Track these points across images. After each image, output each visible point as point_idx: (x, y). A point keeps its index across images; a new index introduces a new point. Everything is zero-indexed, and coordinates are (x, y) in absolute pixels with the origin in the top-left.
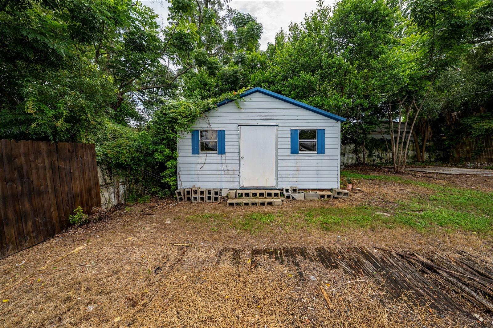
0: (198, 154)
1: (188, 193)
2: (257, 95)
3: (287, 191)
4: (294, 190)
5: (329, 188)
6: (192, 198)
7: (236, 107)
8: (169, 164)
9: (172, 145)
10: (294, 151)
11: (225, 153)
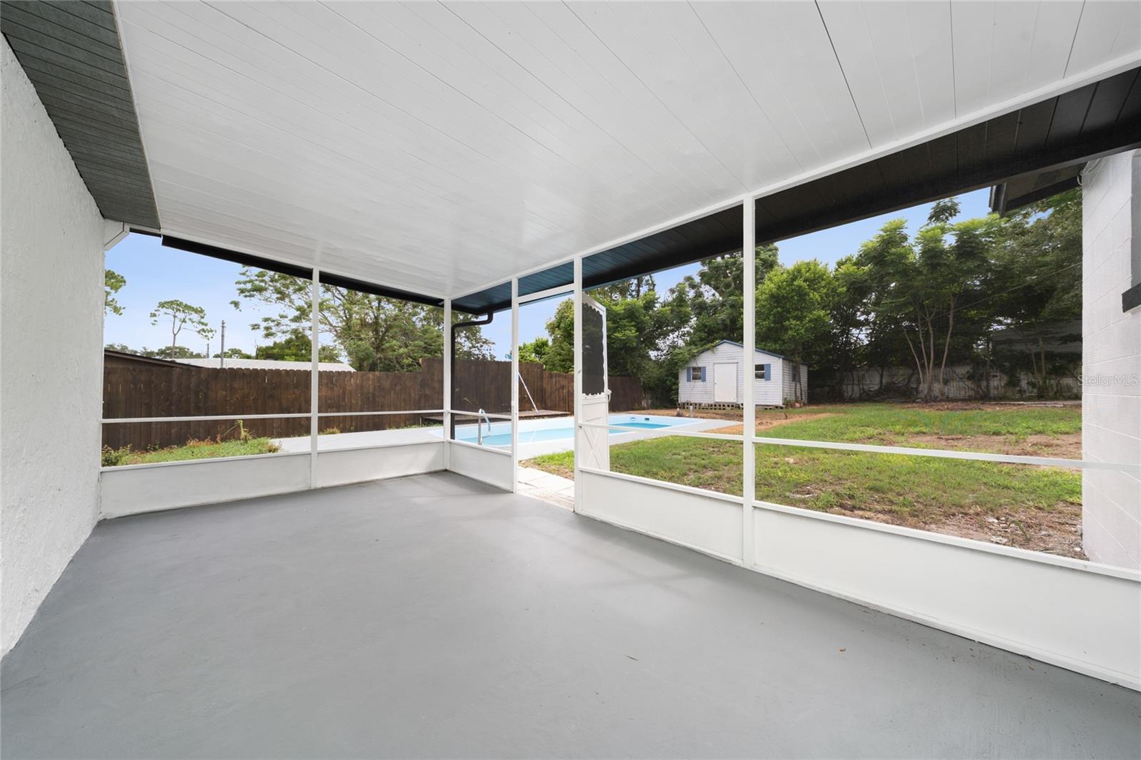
0: (691, 381)
2: (725, 344)
3: (742, 404)
5: (775, 404)
6: (687, 406)
7: (712, 353)
8: (674, 387)
9: (676, 377)
11: (705, 381)
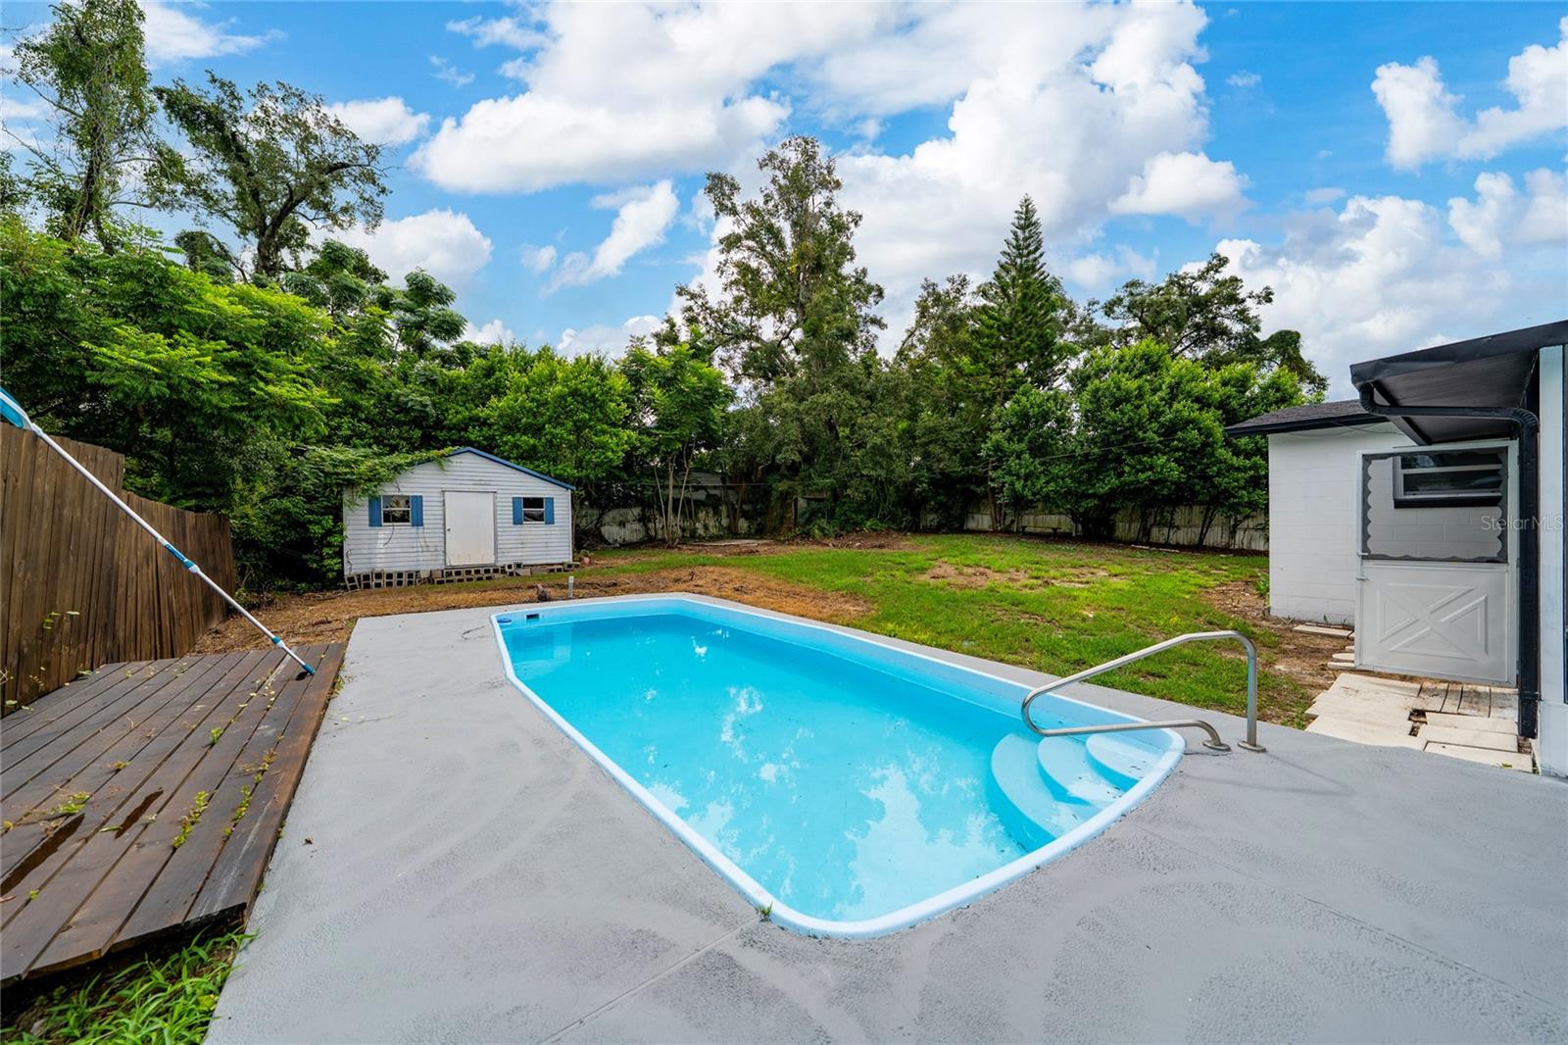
0: (381, 526)
2: (466, 456)
3: (510, 567)
4: (519, 566)
5: (561, 561)
6: (373, 584)
7: (439, 468)
8: (330, 540)
9: (338, 516)
10: (517, 522)
11: (422, 525)
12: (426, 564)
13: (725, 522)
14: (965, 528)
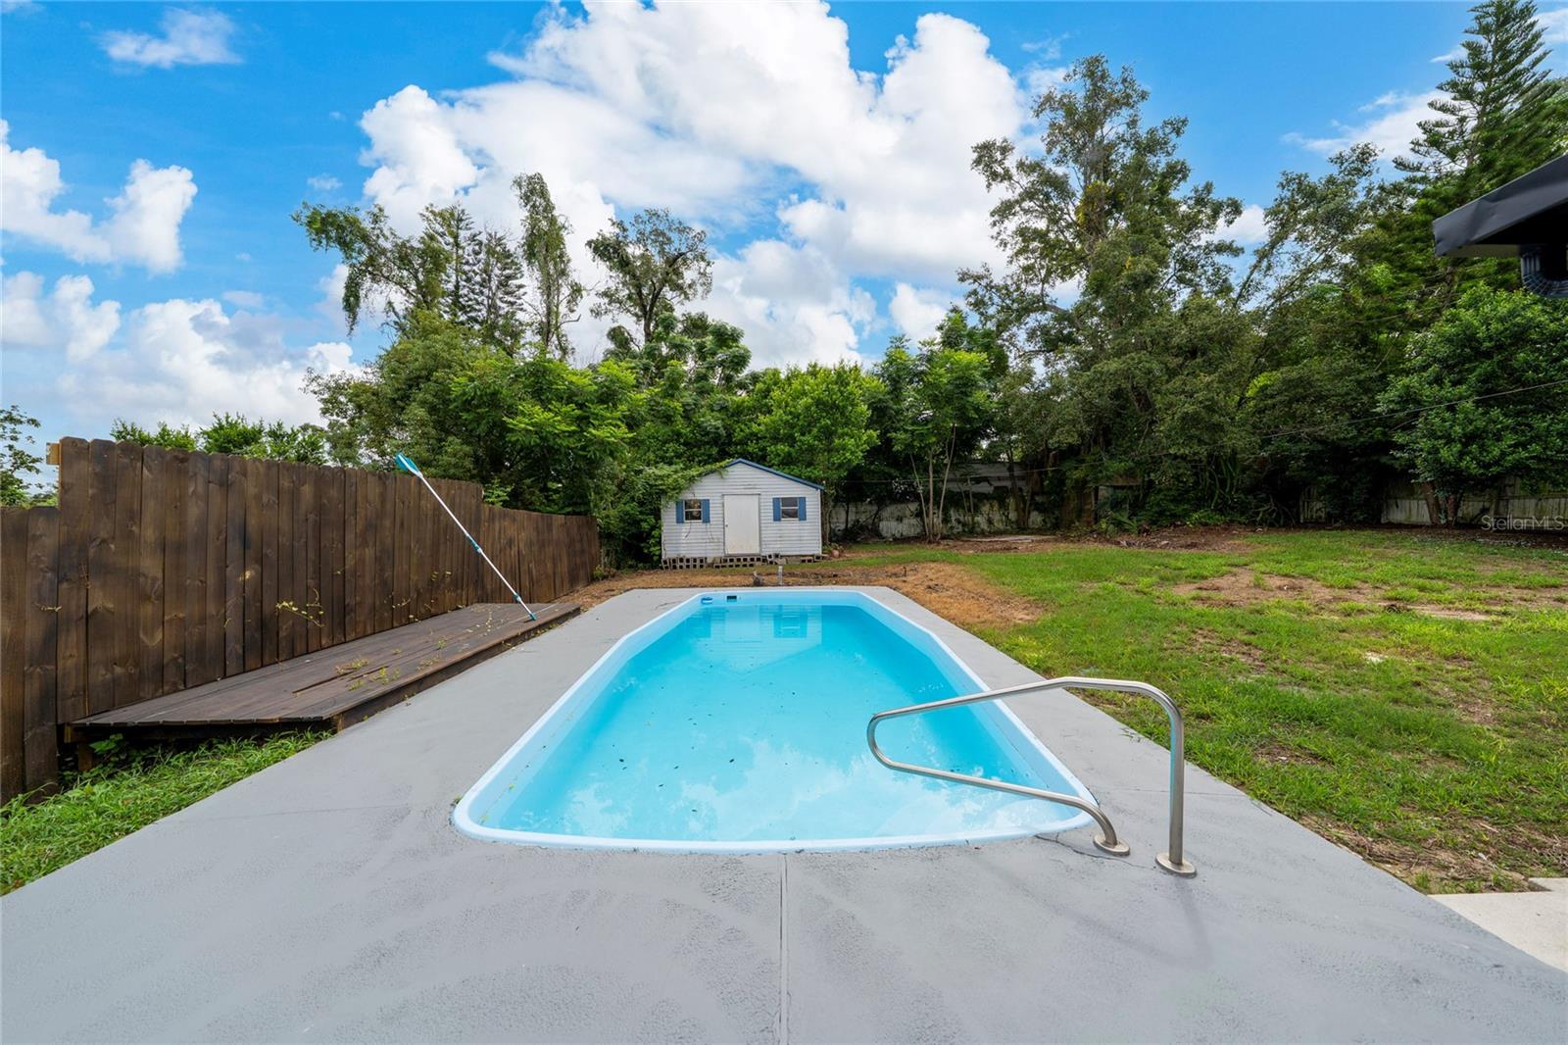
0: (683, 522)
1: (674, 561)
2: (740, 466)
3: (770, 556)
4: (777, 556)
5: (811, 553)
6: (678, 566)
7: (719, 477)
8: (653, 533)
9: (658, 516)
10: (777, 519)
11: (709, 521)
12: (712, 553)
13: (1013, 516)
14: (1383, 521)
